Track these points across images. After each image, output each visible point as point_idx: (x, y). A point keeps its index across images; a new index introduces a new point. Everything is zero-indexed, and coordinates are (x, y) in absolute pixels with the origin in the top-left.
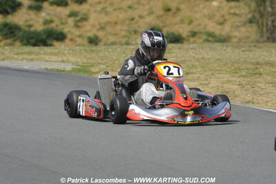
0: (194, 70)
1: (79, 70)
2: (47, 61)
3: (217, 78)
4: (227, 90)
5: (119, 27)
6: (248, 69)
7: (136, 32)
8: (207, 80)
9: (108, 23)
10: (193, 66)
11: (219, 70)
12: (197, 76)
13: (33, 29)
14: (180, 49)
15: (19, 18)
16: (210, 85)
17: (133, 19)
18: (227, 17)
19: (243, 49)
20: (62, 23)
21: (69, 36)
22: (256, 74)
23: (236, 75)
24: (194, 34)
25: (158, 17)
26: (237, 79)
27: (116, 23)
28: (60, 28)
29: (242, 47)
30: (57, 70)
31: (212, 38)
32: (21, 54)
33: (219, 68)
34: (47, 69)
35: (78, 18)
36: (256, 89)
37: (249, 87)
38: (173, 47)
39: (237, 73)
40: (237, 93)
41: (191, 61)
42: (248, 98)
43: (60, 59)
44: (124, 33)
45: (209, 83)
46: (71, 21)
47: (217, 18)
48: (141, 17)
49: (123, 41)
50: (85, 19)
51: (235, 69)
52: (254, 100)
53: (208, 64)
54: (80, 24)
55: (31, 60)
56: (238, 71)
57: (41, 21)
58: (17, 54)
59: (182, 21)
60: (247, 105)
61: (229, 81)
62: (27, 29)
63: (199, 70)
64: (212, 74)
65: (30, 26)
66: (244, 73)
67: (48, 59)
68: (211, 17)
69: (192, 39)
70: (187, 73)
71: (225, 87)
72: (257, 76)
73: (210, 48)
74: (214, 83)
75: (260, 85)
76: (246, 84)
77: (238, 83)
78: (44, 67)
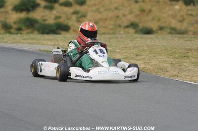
0: (143, 53)
2: (43, 44)
3: (157, 59)
5: (108, 22)
6: (181, 53)
7: (120, 26)
8: (150, 60)
9: (101, 19)
10: (143, 50)
11: (160, 53)
12: (143, 57)
13: (47, 22)
14: (141, 38)
15: (38, 15)
16: (151, 64)
17: (118, 17)
18: (185, 17)
19: (186, 39)
20: (68, 19)
21: (72, 28)
23: (172, 57)
24: (161, 28)
25: (137, 16)
26: (172, 60)
27: (106, 19)
28: (66, 22)
29: (186, 37)
30: (47, 51)
31: (174, 31)
32: (27, 39)
33: (161, 52)
34: (40, 50)
35: (79, 15)
36: (182, 67)
38: (137, 37)
39: (172, 55)
40: (168, 69)
41: (143, 46)
42: (175, 73)
43: (53, 43)
44: (111, 27)
45: (150, 62)
46: (74, 17)
47: (178, 17)
48: (124, 15)
49: (111, 32)
50: (84, 16)
51: (172, 53)
52: (179, 75)
53: (154, 49)
54: (80, 20)
55: (32, 44)
56: (173, 54)
57: (53, 17)
58: (24, 39)
59: (153, 19)
60: (172, 78)
61: (165, 61)
62: (42, 22)
63: (147, 53)
64: (155, 56)
65: (45, 20)
66: (177, 56)
67: (44, 42)
68: (174, 17)
69: (160, 32)
70: (137, 55)
71: (161, 65)
72: (186, 58)
73: (163, 38)
74: (154, 62)
75: (185, 64)
76: (176, 64)
77: (170, 63)
78: (38, 48)
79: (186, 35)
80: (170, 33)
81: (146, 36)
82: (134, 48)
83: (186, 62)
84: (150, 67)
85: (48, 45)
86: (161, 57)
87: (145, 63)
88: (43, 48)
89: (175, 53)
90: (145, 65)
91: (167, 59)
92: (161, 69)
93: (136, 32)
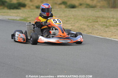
0: (70, 20)
1: (22, 20)
2: (10, 16)
3: (79, 23)
4: (82, 28)
6: (93, 19)
7: (56, 4)
8: (74, 24)
10: (71, 18)
12: (71, 22)
13: (12, 2)
14: (69, 11)
16: (75, 26)
19: (96, 11)
21: (28, 5)
22: (95, 21)
23: (88, 22)
24: (81, 5)
26: (88, 24)
28: (24, 2)
30: (13, 20)
31: (88, 6)
33: (81, 19)
34: (9, 19)
36: (94, 27)
37: (91, 27)
39: (87, 21)
40: (86, 29)
41: (71, 16)
42: (90, 31)
43: (16, 15)
45: (75, 25)
51: (88, 19)
52: (92, 32)
53: (77, 17)
60: (88, 34)
61: (83, 24)
62: (10, 2)
63: (73, 19)
64: (77, 21)
66: (91, 21)
67: (11, 15)
70: (67, 21)
71: (81, 27)
72: (96, 22)
73: (82, 10)
74: (77, 25)
75: (96, 26)
76: (90, 26)
77: (87, 25)
78: (8, 18)
79: (95, 9)
80: (86, 7)
81: (72, 9)
82: (65, 16)
83: (96, 25)
84: (75, 28)
85: (13, 16)
86: (81, 22)
87: (72, 25)
88: (10, 18)
89: (90, 19)
90: (72, 27)
91: (85, 23)
92: (82, 29)
93: (66, 7)
